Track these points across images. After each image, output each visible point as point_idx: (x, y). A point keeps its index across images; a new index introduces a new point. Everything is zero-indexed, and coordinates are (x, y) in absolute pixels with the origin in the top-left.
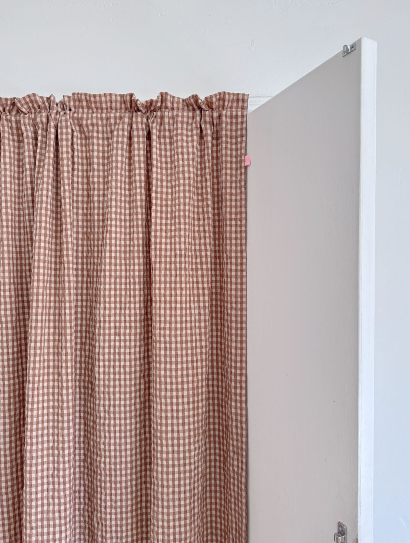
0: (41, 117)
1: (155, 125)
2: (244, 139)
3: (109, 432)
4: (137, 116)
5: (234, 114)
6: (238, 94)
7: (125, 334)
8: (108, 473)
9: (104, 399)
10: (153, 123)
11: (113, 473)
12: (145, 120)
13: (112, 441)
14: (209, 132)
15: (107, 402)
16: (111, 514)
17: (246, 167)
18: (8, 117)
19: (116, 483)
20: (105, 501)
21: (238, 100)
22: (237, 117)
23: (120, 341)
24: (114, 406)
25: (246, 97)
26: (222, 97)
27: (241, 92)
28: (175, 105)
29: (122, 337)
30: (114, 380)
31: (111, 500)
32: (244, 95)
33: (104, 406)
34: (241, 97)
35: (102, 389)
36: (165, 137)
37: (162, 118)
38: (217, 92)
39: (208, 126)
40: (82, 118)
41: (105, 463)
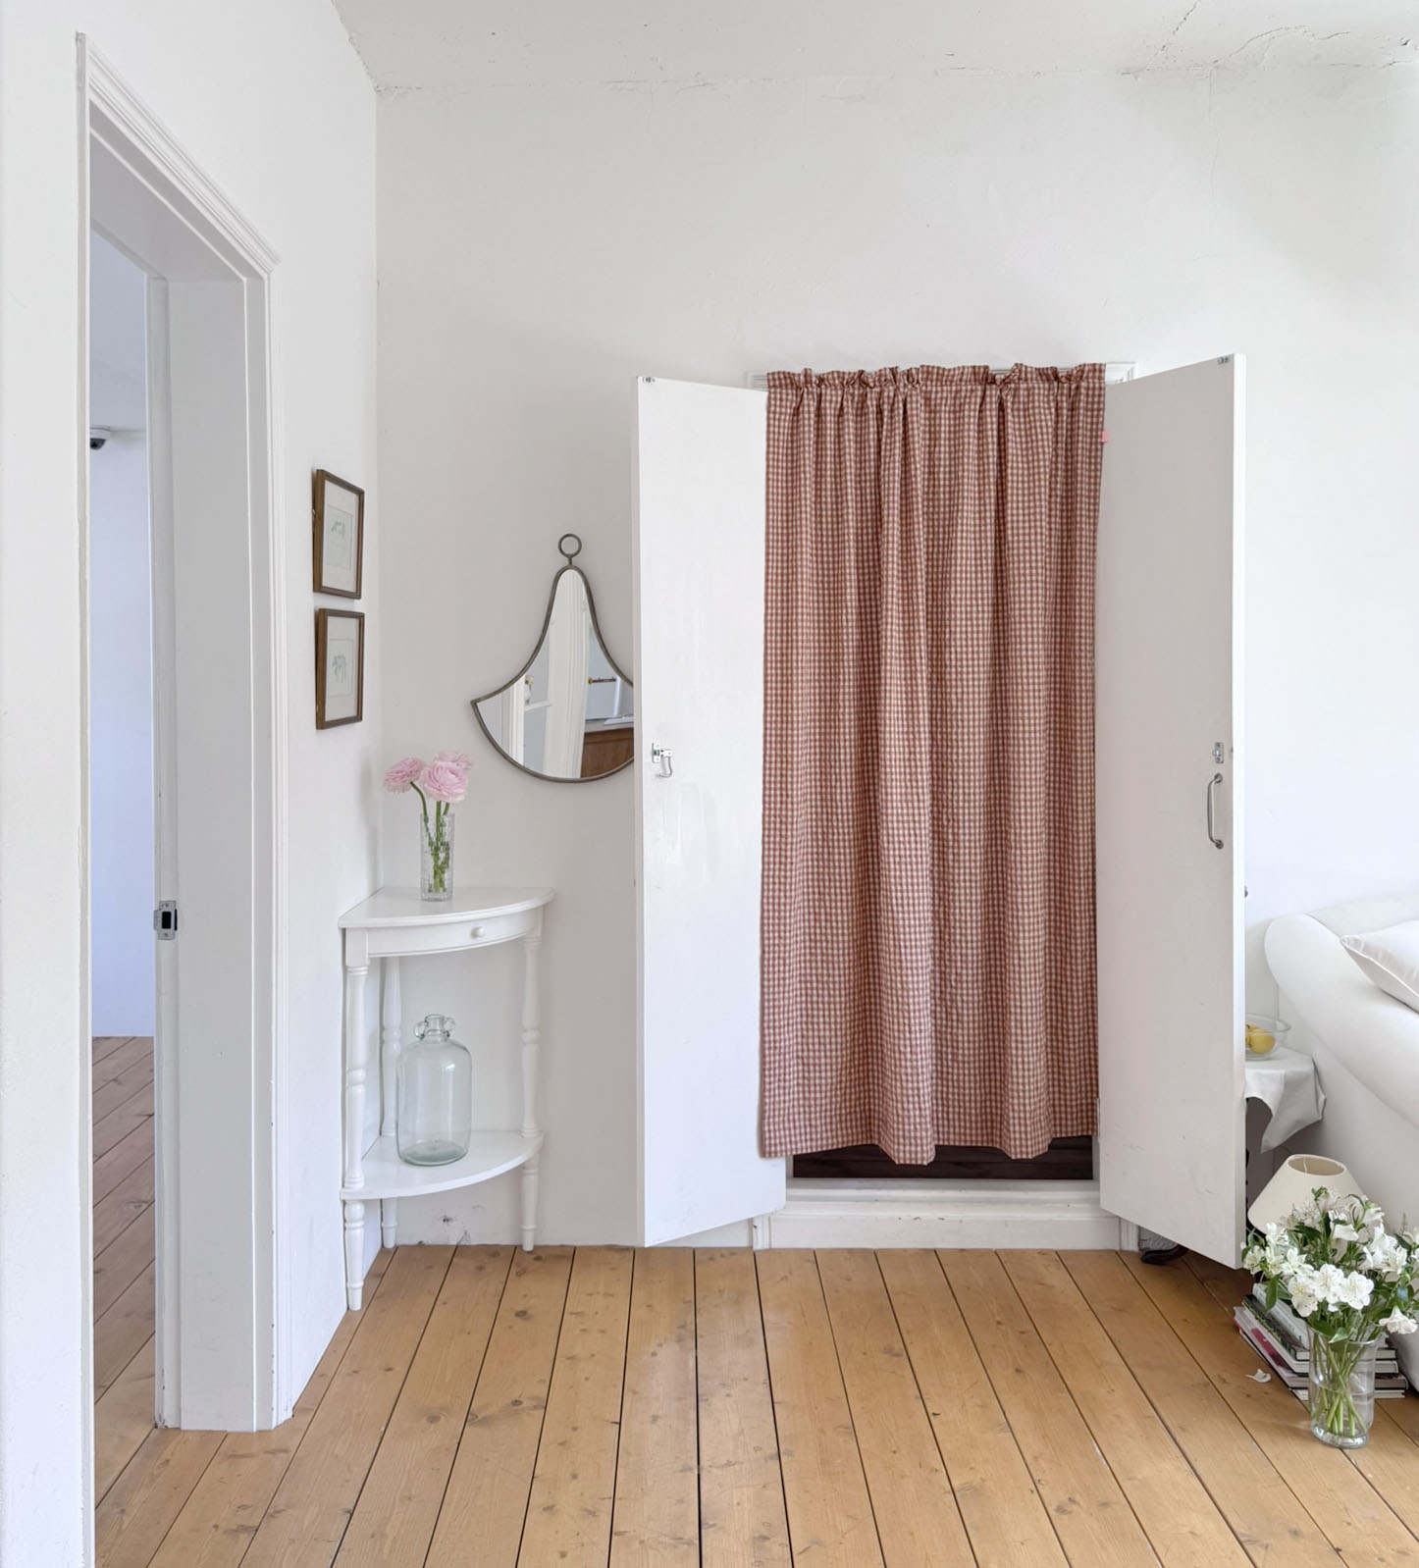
0: (889, 391)
1: (1009, 397)
2: (1101, 413)
3: (962, 721)
4: (991, 390)
5: (1091, 385)
6: (1094, 365)
7: (977, 619)
8: (961, 764)
9: (957, 687)
10: (1007, 395)
11: (966, 764)
12: (998, 393)
13: (966, 730)
14: (1065, 405)
15: (959, 690)
16: (964, 808)
17: (1102, 444)
18: (851, 391)
19: (969, 774)
20: (958, 794)
21: (1095, 370)
22: (1094, 389)
23: (972, 626)
24: (968, 693)
25: (1103, 367)
26: (1081, 369)
27: (1097, 362)
28: (1029, 376)
29: (975, 622)
30: (968, 666)
31: (964, 794)
32: (1101, 365)
33: (956, 693)
34: (1097, 367)
35: (954, 676)
36: (1018, 410)
37: (1017, 389)
38: (1077, 364)
39: (1064, 398)
40: (931, 392)
41: (957, 754)
